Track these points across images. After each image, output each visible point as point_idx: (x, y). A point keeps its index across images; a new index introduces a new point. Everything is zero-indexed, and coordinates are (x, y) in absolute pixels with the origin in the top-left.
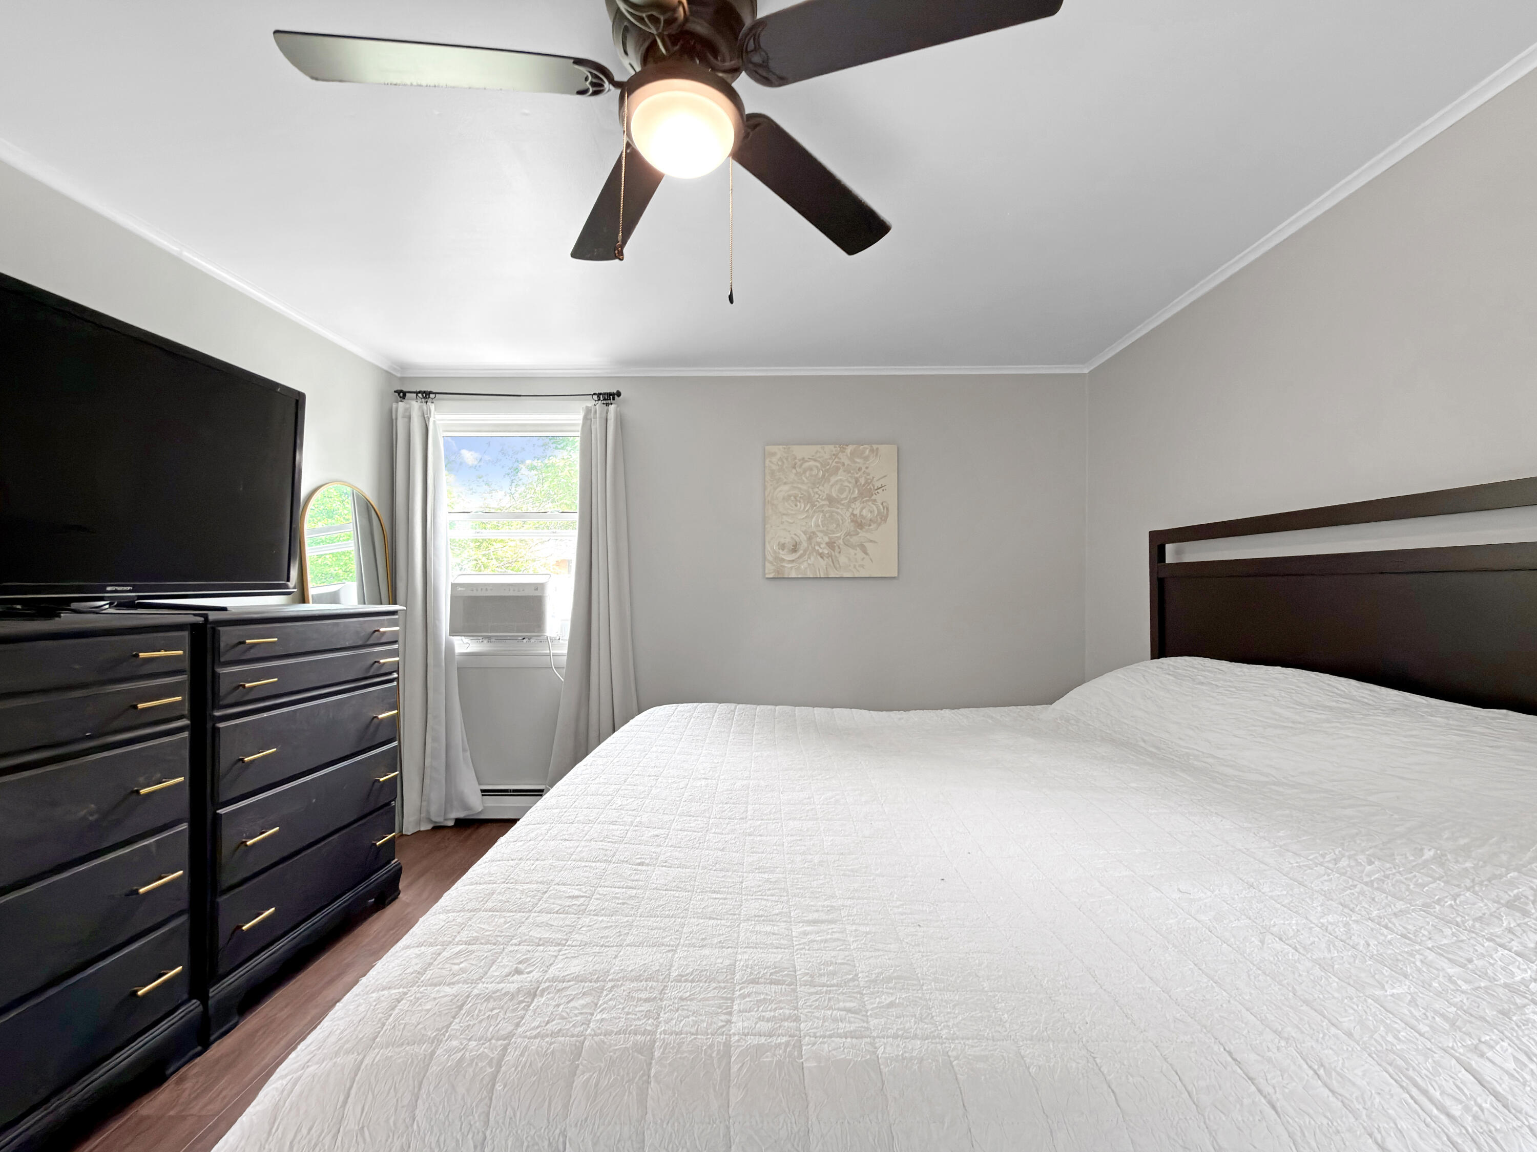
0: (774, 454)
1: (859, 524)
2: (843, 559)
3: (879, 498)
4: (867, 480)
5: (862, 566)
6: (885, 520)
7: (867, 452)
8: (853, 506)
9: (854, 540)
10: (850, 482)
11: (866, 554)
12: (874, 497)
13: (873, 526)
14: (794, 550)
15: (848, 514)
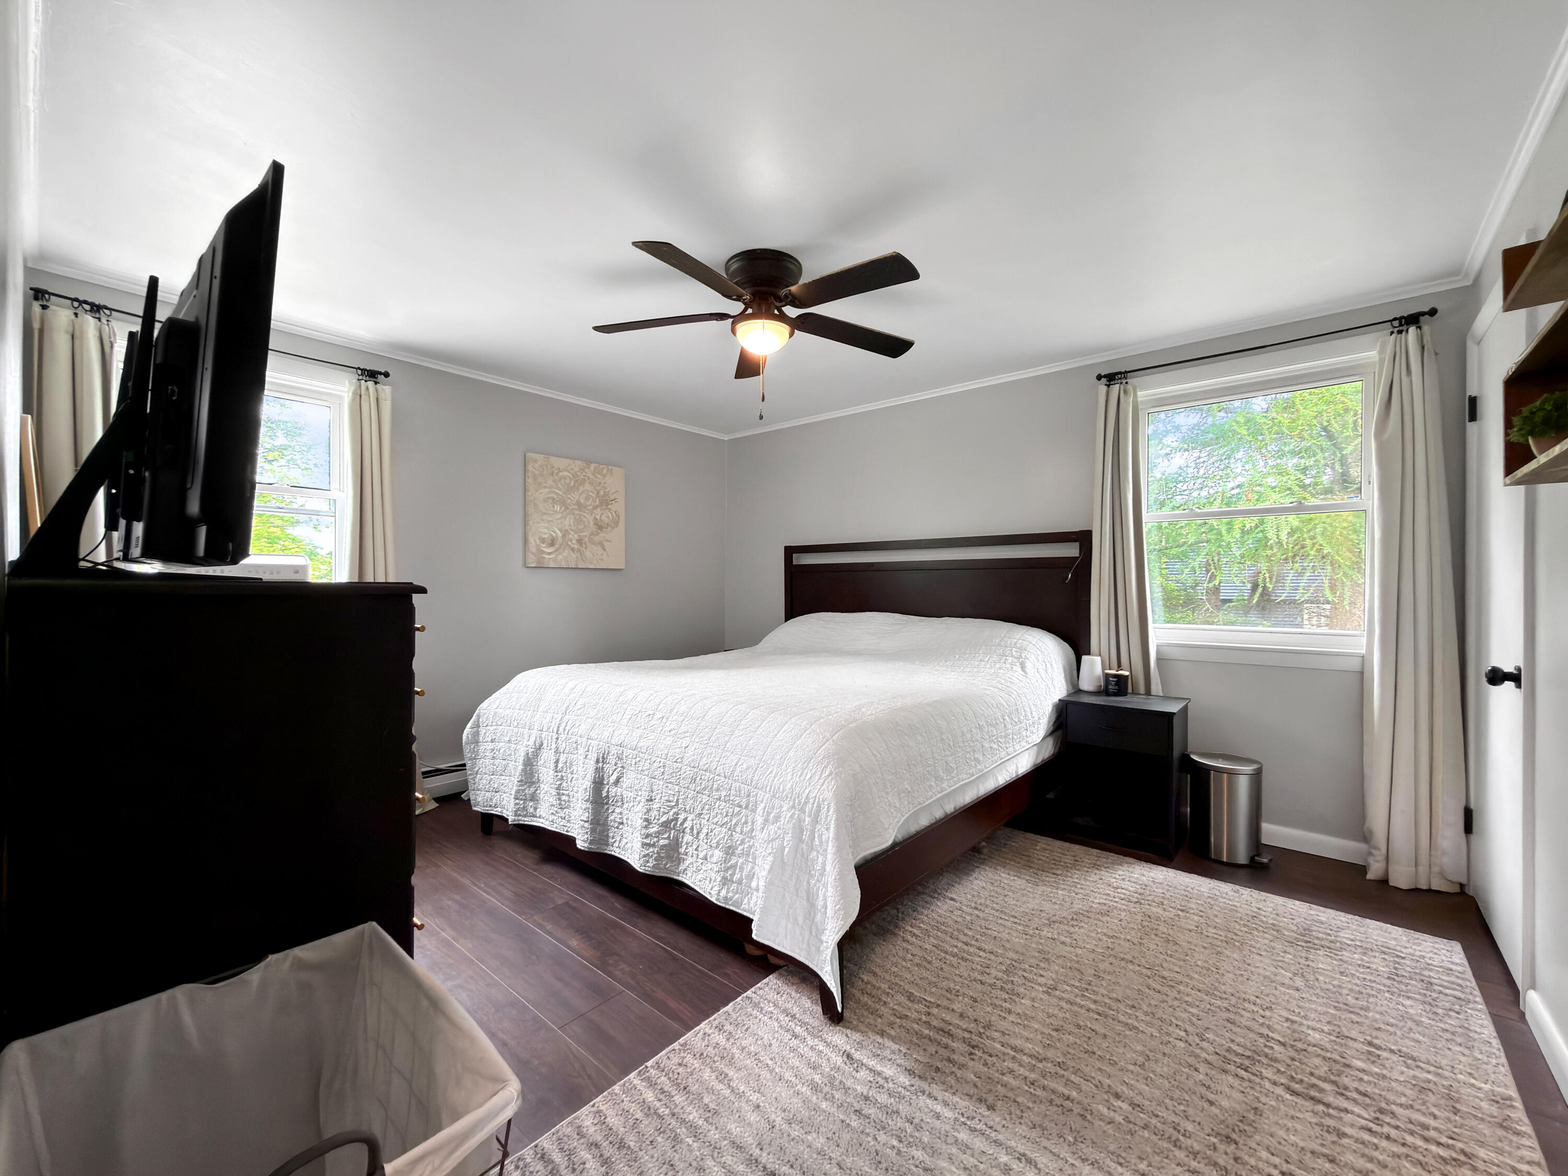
0: (535, 461)
1: (600, 527)
2: (588, 554)
3: (613, 507)
4: (604, 492)
5: (602, 560)
6: (617, 526)
7: (605, 470)
8: (595, 511)
9: (596, 539)
10: (593, 492)
11: (604, 550)
12: (609, 507)
13: (609, 529)
14: (552, 544)
15: (592, 518)
